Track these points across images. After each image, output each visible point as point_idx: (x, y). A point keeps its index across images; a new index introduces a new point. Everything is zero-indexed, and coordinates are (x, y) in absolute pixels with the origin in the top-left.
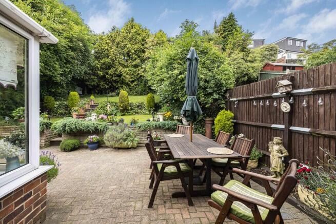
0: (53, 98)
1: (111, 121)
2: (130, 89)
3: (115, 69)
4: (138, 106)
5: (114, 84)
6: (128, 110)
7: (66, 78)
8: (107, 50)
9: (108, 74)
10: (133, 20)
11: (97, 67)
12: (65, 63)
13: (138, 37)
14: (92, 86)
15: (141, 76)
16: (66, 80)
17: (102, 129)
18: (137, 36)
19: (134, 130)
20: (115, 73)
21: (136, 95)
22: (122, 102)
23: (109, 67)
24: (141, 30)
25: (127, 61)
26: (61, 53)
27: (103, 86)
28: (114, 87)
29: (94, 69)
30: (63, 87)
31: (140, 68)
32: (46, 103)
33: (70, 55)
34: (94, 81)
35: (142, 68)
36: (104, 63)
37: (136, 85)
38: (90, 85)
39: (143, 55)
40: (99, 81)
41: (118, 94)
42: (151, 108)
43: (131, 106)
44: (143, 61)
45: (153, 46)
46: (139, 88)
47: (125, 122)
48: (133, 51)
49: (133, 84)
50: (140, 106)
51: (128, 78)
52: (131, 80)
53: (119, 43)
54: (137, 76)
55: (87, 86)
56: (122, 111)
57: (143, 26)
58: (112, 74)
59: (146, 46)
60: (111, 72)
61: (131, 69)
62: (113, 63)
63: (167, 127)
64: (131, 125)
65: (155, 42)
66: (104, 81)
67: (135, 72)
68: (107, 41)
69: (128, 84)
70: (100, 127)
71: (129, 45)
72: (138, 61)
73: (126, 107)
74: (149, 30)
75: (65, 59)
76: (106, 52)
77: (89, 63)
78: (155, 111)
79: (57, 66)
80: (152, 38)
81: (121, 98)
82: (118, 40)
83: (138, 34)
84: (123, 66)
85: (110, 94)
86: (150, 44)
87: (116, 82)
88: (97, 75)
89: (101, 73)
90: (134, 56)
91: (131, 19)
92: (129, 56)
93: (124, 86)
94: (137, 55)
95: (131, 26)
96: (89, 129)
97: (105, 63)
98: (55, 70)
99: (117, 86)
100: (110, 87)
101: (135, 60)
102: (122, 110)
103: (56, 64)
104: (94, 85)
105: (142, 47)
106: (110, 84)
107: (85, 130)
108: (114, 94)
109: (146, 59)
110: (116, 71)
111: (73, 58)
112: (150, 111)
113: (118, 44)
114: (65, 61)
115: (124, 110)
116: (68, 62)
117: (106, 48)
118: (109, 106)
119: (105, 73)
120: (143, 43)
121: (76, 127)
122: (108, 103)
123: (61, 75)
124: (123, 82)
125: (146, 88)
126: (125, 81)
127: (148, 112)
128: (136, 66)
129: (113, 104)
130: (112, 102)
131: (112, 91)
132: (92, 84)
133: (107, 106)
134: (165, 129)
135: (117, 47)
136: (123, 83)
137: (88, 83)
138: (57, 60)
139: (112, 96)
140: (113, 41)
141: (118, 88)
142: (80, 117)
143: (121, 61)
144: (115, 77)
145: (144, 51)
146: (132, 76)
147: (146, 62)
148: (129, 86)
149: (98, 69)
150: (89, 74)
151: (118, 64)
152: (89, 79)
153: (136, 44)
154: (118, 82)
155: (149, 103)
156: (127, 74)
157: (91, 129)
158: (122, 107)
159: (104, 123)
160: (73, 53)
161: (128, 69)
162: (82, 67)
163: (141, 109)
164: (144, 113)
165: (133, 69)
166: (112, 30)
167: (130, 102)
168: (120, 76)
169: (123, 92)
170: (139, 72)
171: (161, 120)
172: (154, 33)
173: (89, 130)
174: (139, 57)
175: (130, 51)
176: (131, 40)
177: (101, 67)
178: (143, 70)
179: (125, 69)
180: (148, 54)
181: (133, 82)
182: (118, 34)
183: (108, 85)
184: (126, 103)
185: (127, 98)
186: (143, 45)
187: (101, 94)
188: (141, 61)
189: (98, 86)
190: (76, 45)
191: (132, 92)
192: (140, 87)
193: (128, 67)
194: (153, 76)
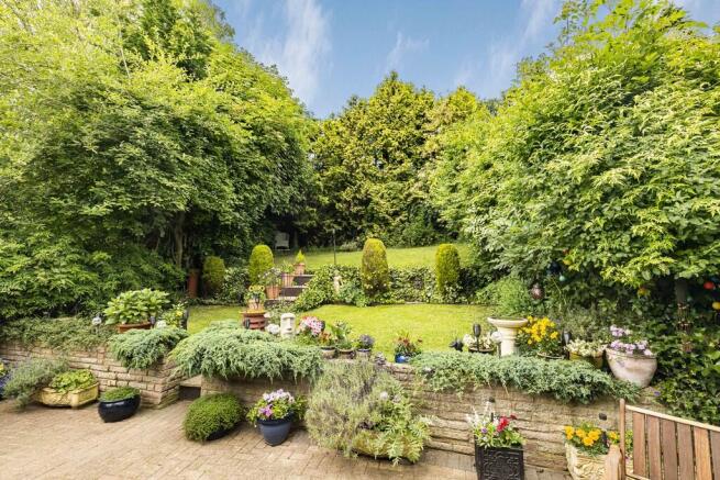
0: (221, 262)
1: (331, 342)
2: (389, 231)
3: (354, 188)
4: (413, 279)
5: (353, 222)
6: (385, 290)
7: (250, 215)
8: (340, 147)
9: (339, 201)
10: (394, 77)
11: (318, 187)
12: (249, 182)
13: (407, 110)
14: (307, 229)
15: (415, 199)
16: (249, 219)
17: (303, 372)
18: (404, 109)
19: (406, 381)
20: (354, 198)
21: (404, 246)
22: (369, 270)
23: (343, 184)
24: (413, 96)
25: (382, 167)
26: (238, 161)
27: (329, 227)
28: (354, 228)
29: (310, 192)
30: (242, 236)
31: (412, 180)
32: (207, 272)
33: (257, 163)
34: (310, 218)
35: (417, 180)
36: (332, 178)
37: (402, 222)
38: (302, 226)
39: (419, 149)
40: (322, 218)
41: (361, 246)
42: (449, 285)
43: (392, 280)
44: (419, 163)
45: (445, 123)
46: (413, 229)
47: (374, 351)
48: (397, 144)
49: (398, 219)
50: (417, 279)
51: (384, 207)
52: (391, 211)
53: (364, 129)
54: (406, 199)
55: (297, 229)
56: (369, 293)
57: (418, 87)
58: (348, 199)
59: (428, 127)
60: (346, 195)
61: (391, 184)
62: (351, 176)
63: (542, 385)
64: (397, 360)
65: (450, 114)
66: (331, 217)
67: (401, 191)
68: (340, 130)
69: (384, 220)
70: (297, 361)
71: (387, 131)
72: (408, 164)
73: (380, 283)
74: (432, 92)
75: (248, 172)
76: (337, 151)
77: (301, 180)
78: (460, 292)
79: (229, 189)
80: (443, 107)
81: (367, 258)
82: (361, 123)
83: (407, 105)
84: (375, 179)
85: (345, 246)
86: (437, 122)
87: (357, 216)
88: (318, 205)
89: (326, 200)
90: (397, 154)
91: (390, 76)
92: (386, 156)
93: (376, 226)
94: (405, 151)
95: (390, 91)
96: (264, 369)
97: (333, 175)
98: (222, 197)
99: (360, 227)
100: (345, 229)
101: (401, 162)
102: (370, 290)
103: (226, 184)
104: (311, 226)
105: (416, 132)
106: (345, 223)
107: (253, 374)
108: (352, 244)
109: (427, 159)
110: (358, 191)
111: (265, 169)
112: (445, 293)
113: (362, 131)
114: (246, 177)
115: (375, 289)
116: (253, 179)
117: (337, 143)
118: (337, 278)
119: (335, 197)
120: (418, 122)
121: (228, 363)
122: (337, 272)
123: (237, 208)
124: (373, 216)
125: (430, 228)
126: (377, 212)
127: (440, 298)
128: (403, 177)
129: (349, 274)
130: (346, 269)
131: (350, 238)
132: (308, 224)
133: (332, 279)
134: (534, 396)
135: (360, 139)
136: (373, 218)
137: (299, 223)
138: (231, 175)
139: (348, 250)
140: (352, 127)
141: (362, 231)
142: (252, 320)
143: (369, 167)
144: (356, 205)
145: (421, 141)
146: (395, 201)
147: (427, 164)
148: (387, 224)
149: (320, 190)
150: (302, 203)
151: (362, 175)
152: (301, 213)
153: (402, 126)
154: (362, 216)
155: (444, 270)
156: (382, 197)
157: (271, 369)
158: (370, 282)
159: (311, 349)
160: (264, 158)
161: (384, 186)
162: (287, 189)
163: (421, 287)
164: (429, 300)
165: (396, 183)
166: (351, 104)
167: (390, 267)
168: (366, 202)
169: (373, 243)
170: (411, 190)
171: (508, 348)
172: (445, 95)
173: (264, 375)
174: (410, 155)
175: (388, 145)
176: (390, 119)
177: (325, 187)
178: (420, 184)
179: (377, 187)
180: (430, 146)
181: (396, 214)
182: (361, 111)
183: (340, 224)
184: (380, 271)
185: (384, 257)
186: (418, 127)
187: (326, 245)
188: (415, 164)
189: (320, 227)
190: (270, 140)
191: (394, 239)
192: (414, 226)
193: (384, 180)
194: (454, 195)
